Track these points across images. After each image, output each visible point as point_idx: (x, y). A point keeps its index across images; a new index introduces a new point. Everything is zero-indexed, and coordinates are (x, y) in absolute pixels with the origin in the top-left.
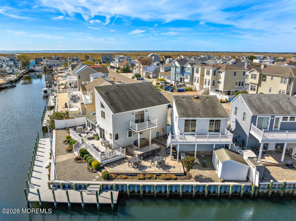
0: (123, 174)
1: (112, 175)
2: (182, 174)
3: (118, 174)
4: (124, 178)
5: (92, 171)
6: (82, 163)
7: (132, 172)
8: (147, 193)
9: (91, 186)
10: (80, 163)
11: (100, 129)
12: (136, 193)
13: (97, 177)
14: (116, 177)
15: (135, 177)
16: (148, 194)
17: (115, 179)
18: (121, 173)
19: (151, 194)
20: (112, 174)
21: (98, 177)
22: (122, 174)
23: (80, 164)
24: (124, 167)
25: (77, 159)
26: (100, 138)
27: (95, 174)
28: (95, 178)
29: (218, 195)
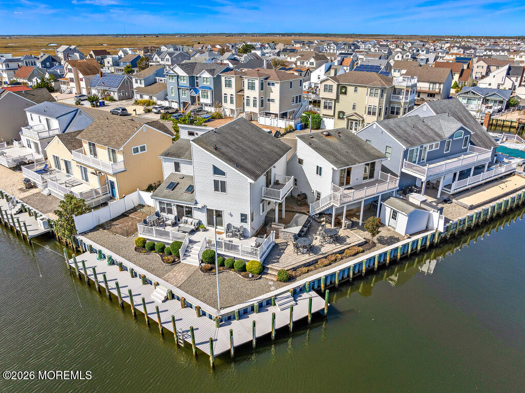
1: (289, 273)
3: (294, 269)
4: (306, 271)
5: (254, 278)
9: (279, 297)
15: (317, 265)
16: (343, 281)
21: (273, 282)
26: (208, 228)
27: (263, 280)
28: (270, 286)
29: (408, 255)
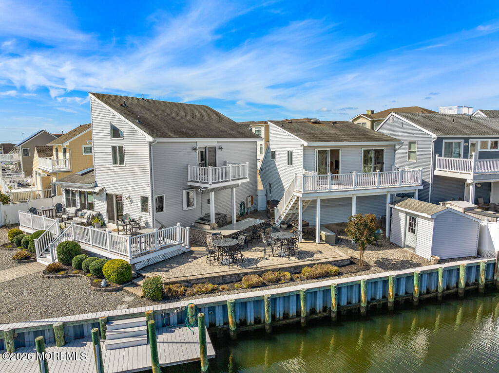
0: (203, 281)
1: (174, 288)
2: (347, 263)
3: (189, 283)
4: (210, 289)
5: (108, 289)
6: (71, 276)
7: (225, 274)
8: (279, 320)
9: (115, 323)
10: (64, 277)
11: (109, 197)
12: (251, 325)
13: (128, 299)
14: (185, 290)
15: (236, 285)
16: (284, 322)
17: (184, 295)
18: (198, 279)
19: (291, 321)
20: (171, 286)
21: (132, 298)
22: (198, 281)
23: (64, 279)
24: (197, 267)
25: (53, 270)
26: (108, 224)
27: (119, 293)
28: (123, 303)
29: (439, 295)
